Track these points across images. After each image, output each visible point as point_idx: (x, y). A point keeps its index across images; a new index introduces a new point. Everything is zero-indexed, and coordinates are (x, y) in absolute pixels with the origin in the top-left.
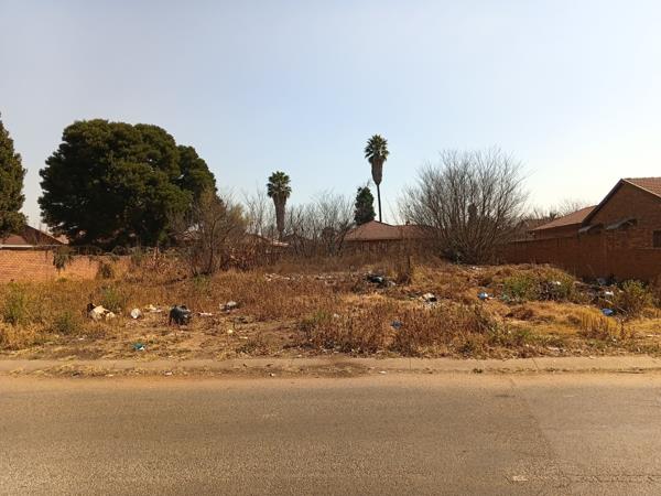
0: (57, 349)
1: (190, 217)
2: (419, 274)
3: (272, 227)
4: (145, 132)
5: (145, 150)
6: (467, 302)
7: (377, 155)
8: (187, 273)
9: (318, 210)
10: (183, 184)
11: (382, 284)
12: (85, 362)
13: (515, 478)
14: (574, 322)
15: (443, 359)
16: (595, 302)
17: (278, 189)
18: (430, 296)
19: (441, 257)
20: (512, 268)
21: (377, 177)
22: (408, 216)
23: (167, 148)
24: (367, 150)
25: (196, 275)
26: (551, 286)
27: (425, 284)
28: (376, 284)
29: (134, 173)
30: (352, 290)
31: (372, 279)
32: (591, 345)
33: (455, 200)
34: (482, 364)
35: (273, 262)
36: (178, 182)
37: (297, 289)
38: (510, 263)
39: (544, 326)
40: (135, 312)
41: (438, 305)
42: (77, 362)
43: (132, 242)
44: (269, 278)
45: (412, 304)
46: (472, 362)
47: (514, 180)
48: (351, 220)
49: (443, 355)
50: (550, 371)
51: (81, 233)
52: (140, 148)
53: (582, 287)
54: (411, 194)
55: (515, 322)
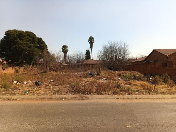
0: (3, 93)
1: (40, 57)
2: (102, 73)
3: (63, 60)
4: (28, 33)
5: (28, 38)
6: (115, 80)
7: (91, 41)
8: (40, 72)
9: (76, 55)
11: (93, 76)
12: (11, 96)
13: (128, 126)
14: (142, 86)
15: (108, 95)
16: (147, 81)
17: (65, 50)
18: (105, 79)
19: (108, 69)
20: (126, 72)
21: (91, 47)
22: (99, 57)
23: (34, 38)
24: (89, 40)
25: (42, 73)
26: (136, 77)
27: (104, 76)
28: (91, 76)
29: (25, 45)
30: (85, 77)
31: (90, 74)
32: (147, 92)
33: (112, 54)
34: (119, 97)
35: (63, 69)
36: (37, 47)
37: (70, 76)
38: (126, 70)
39: (134, 87)
40: (25, 83)
41: (107, 81)
42: (9, 96)
43: (24, 63)
44: (62, 74)
45: (101, 81)
46: (116, 96)
47: (127, 49)
48: (84, 59)
49: (109, 94)
50: (136, 98)
51: (10, 61)
52: (27, 37)
53: (144, 77)
54: (100, 52)
55: (127, 86)
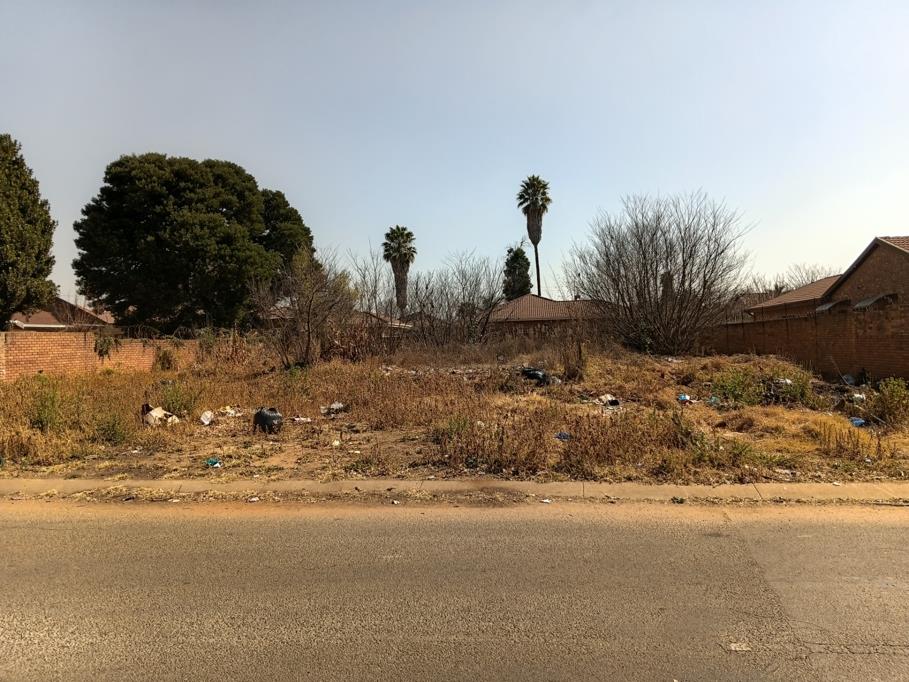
0: (102, 465)
1: (279, 288)
2: (594, 367)
3: (391, 302)
4: (218, 171)
5: (217, 195)
6: (661, 406)
7: (534, 203)
8: (276, 363)
9: (454, 279)
10: (268, 243)
11: (543, 382)
12: (141, 483)
13: (733, 647)
14: (811, 434)
15: (629, 484)
16: (840, 407)
17: (398, 250)
18: (609, 397)
19: (624, 345)
20: (723, 360)
21: (535, 234)
22: (577, 287)
23: (247, 193)
24: (521, 197)
25: (288, 367)
26: (778, 386)
27: (603, 381)
28: (535, 381)
29: (202, 228)
30: (501, 388)
31: (528, 374)
32: (836, 467)
33: (644, 265)
34: (685, 491)
35: (392, 350)
36: (261, 240)
37: (425, 386)
38: (720, 353)
39: (769, 440)
40: (207, 416)
41: (621, 409)
42: (129, 482)
43: (201, 322)
44: (388, 372)
45: (585, 409)
46: (670, 489)
47: (726, 238)
48: (499, 294)
49: (629, 479)
50: (779, 501)
51: (131, 308)
52: (209, 192)
53: (821, 387)
54: (582, 258)
55: (729, 435)
